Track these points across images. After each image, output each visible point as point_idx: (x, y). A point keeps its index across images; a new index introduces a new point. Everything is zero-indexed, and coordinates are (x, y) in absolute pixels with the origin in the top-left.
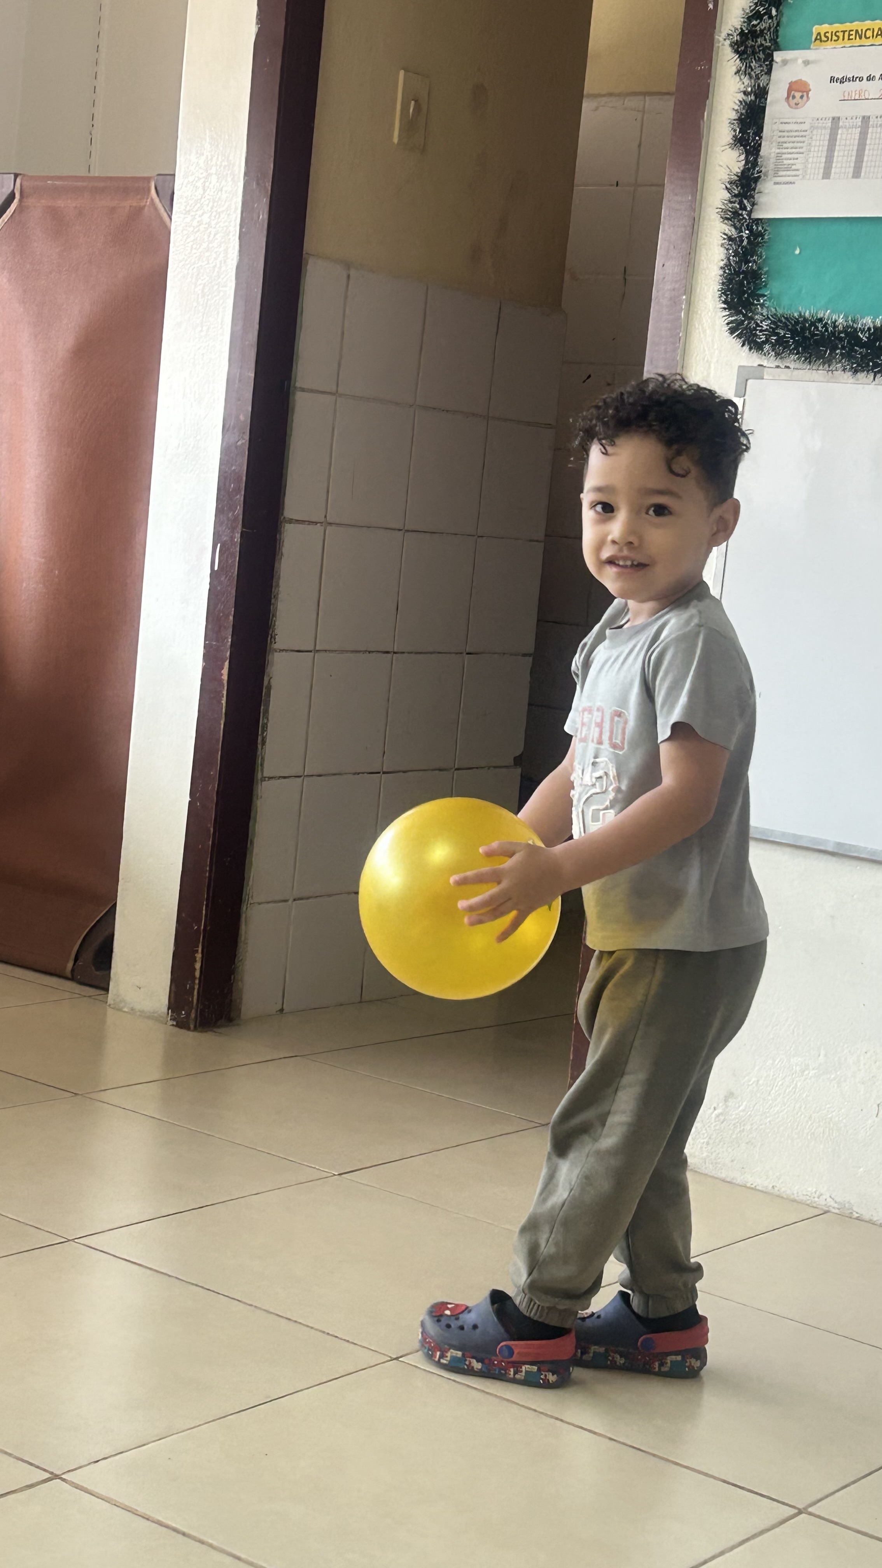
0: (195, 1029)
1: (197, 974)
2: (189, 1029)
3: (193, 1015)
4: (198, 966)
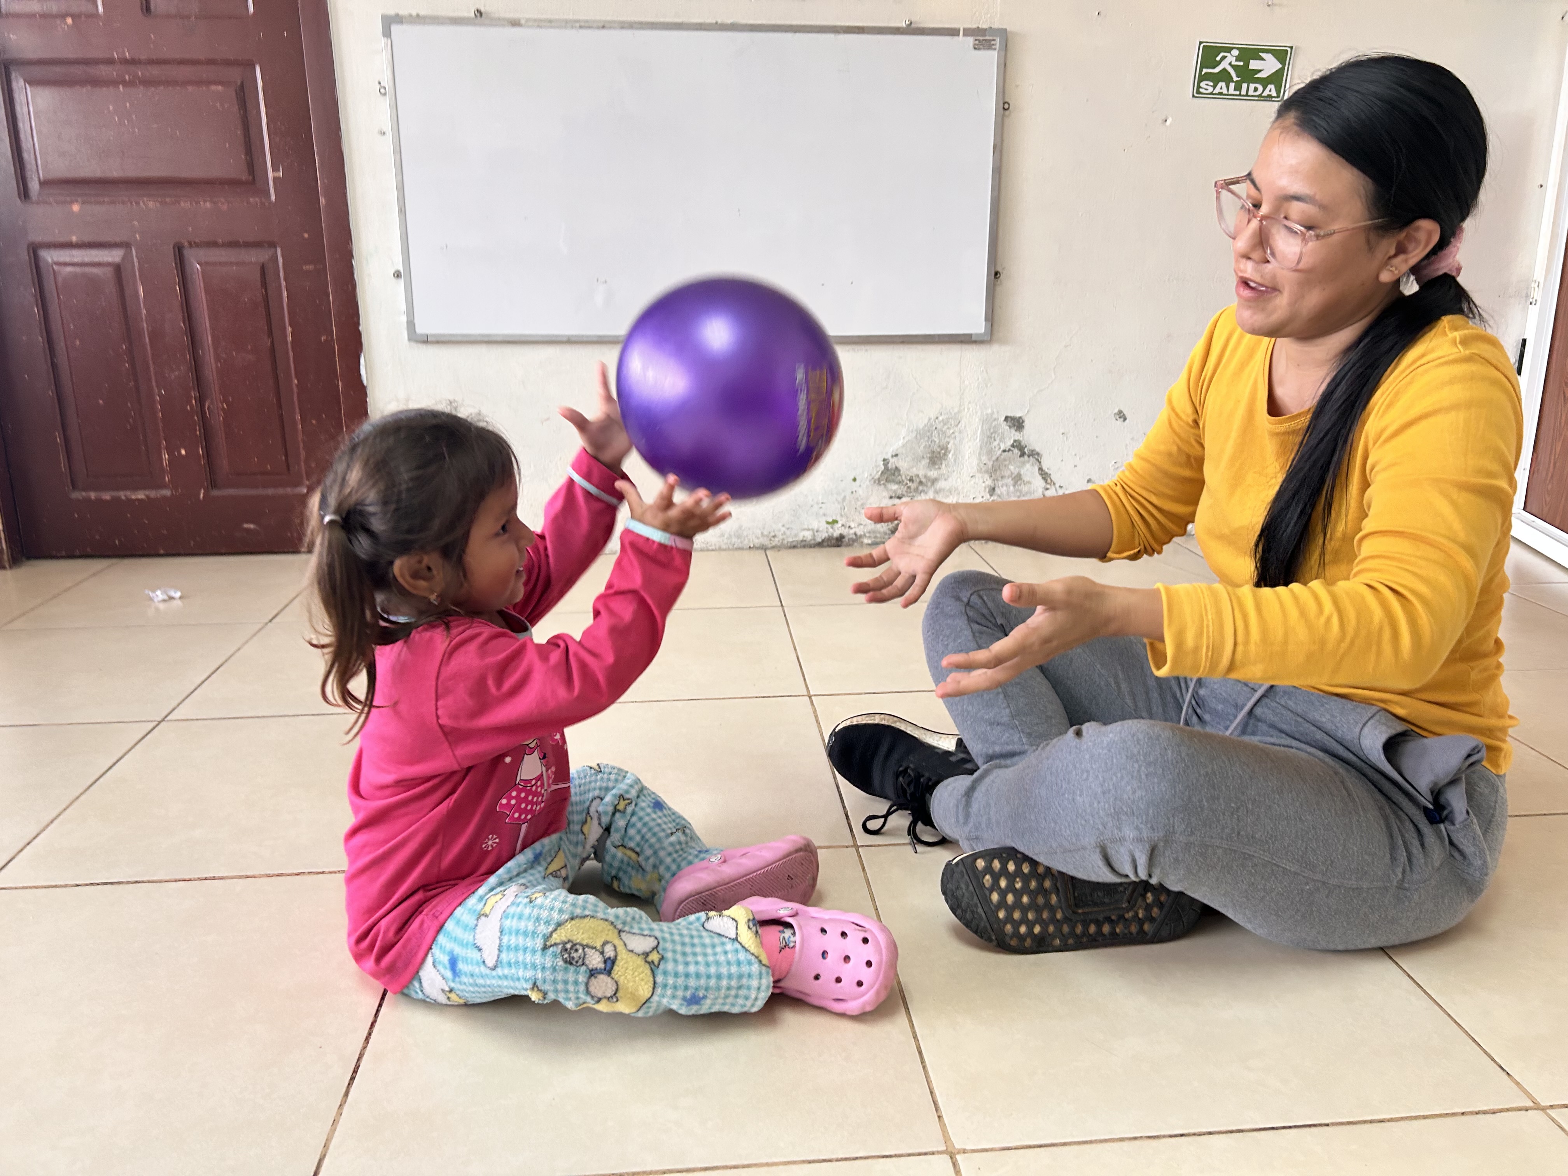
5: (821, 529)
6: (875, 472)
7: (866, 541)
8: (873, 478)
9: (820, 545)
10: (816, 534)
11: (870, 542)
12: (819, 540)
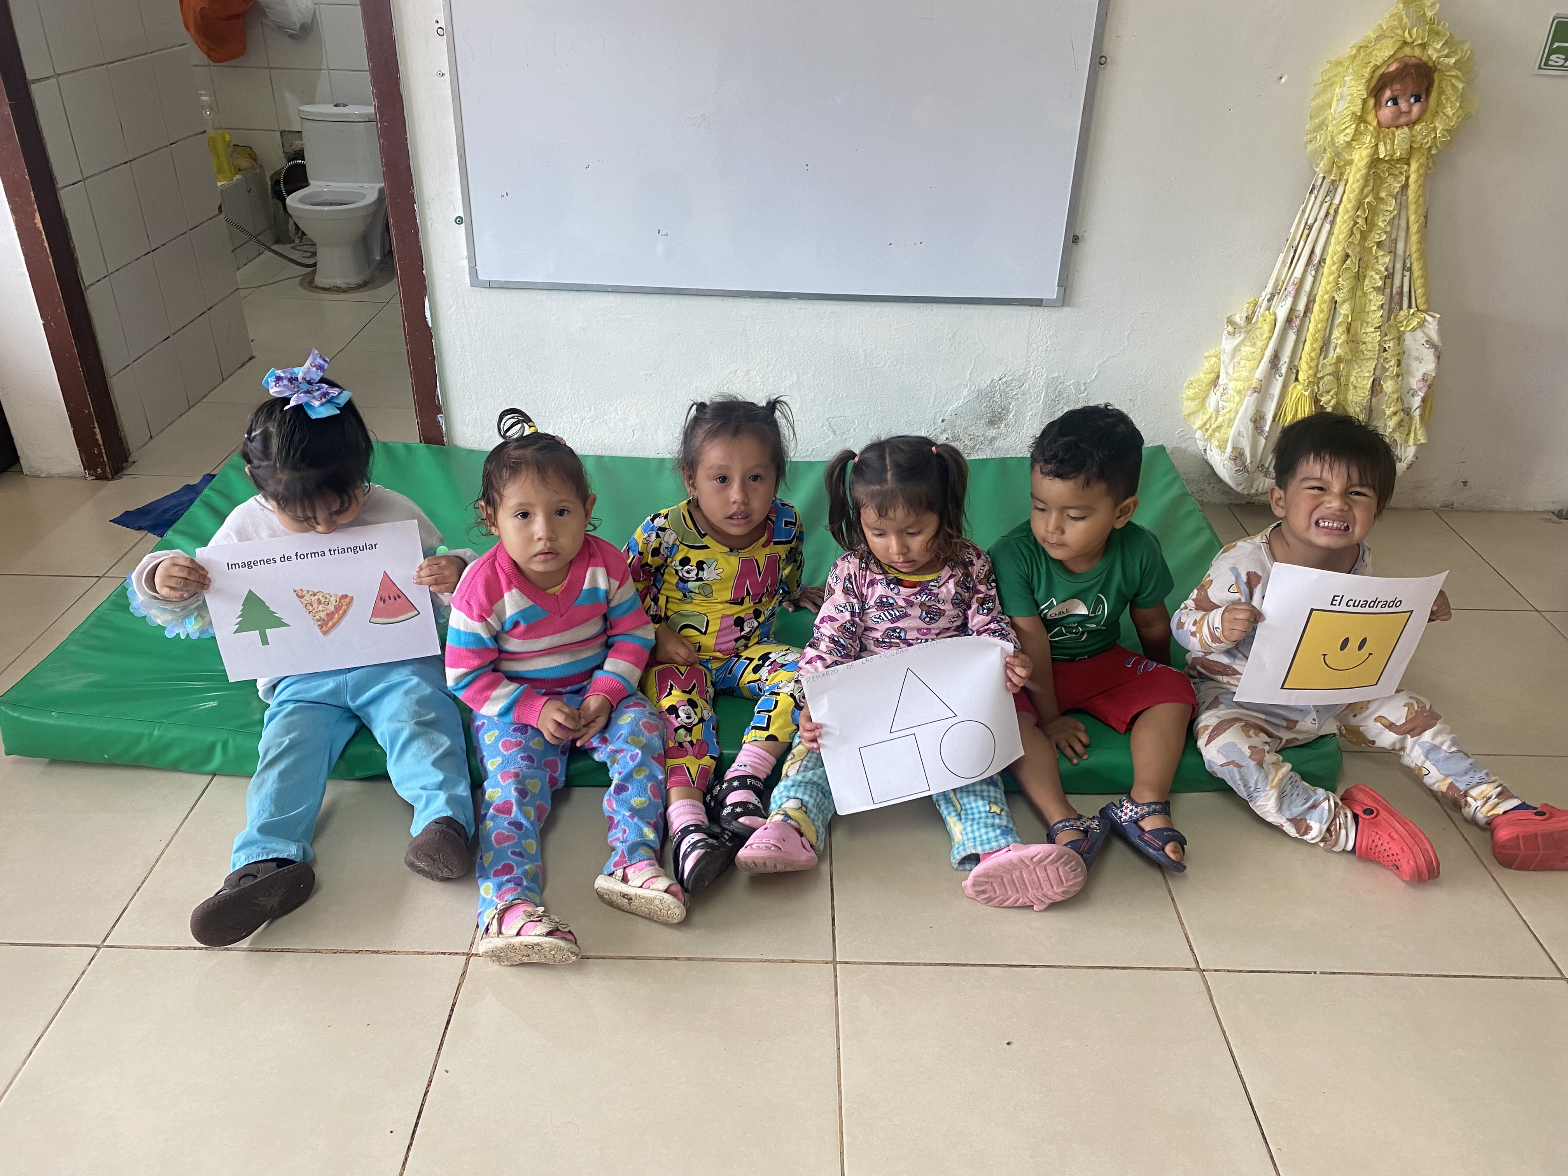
0: (113, 478)
1: (101, 442)
2: (107, 479)
3: (108, 470)
4: (99, 437)
6: (933, 429)
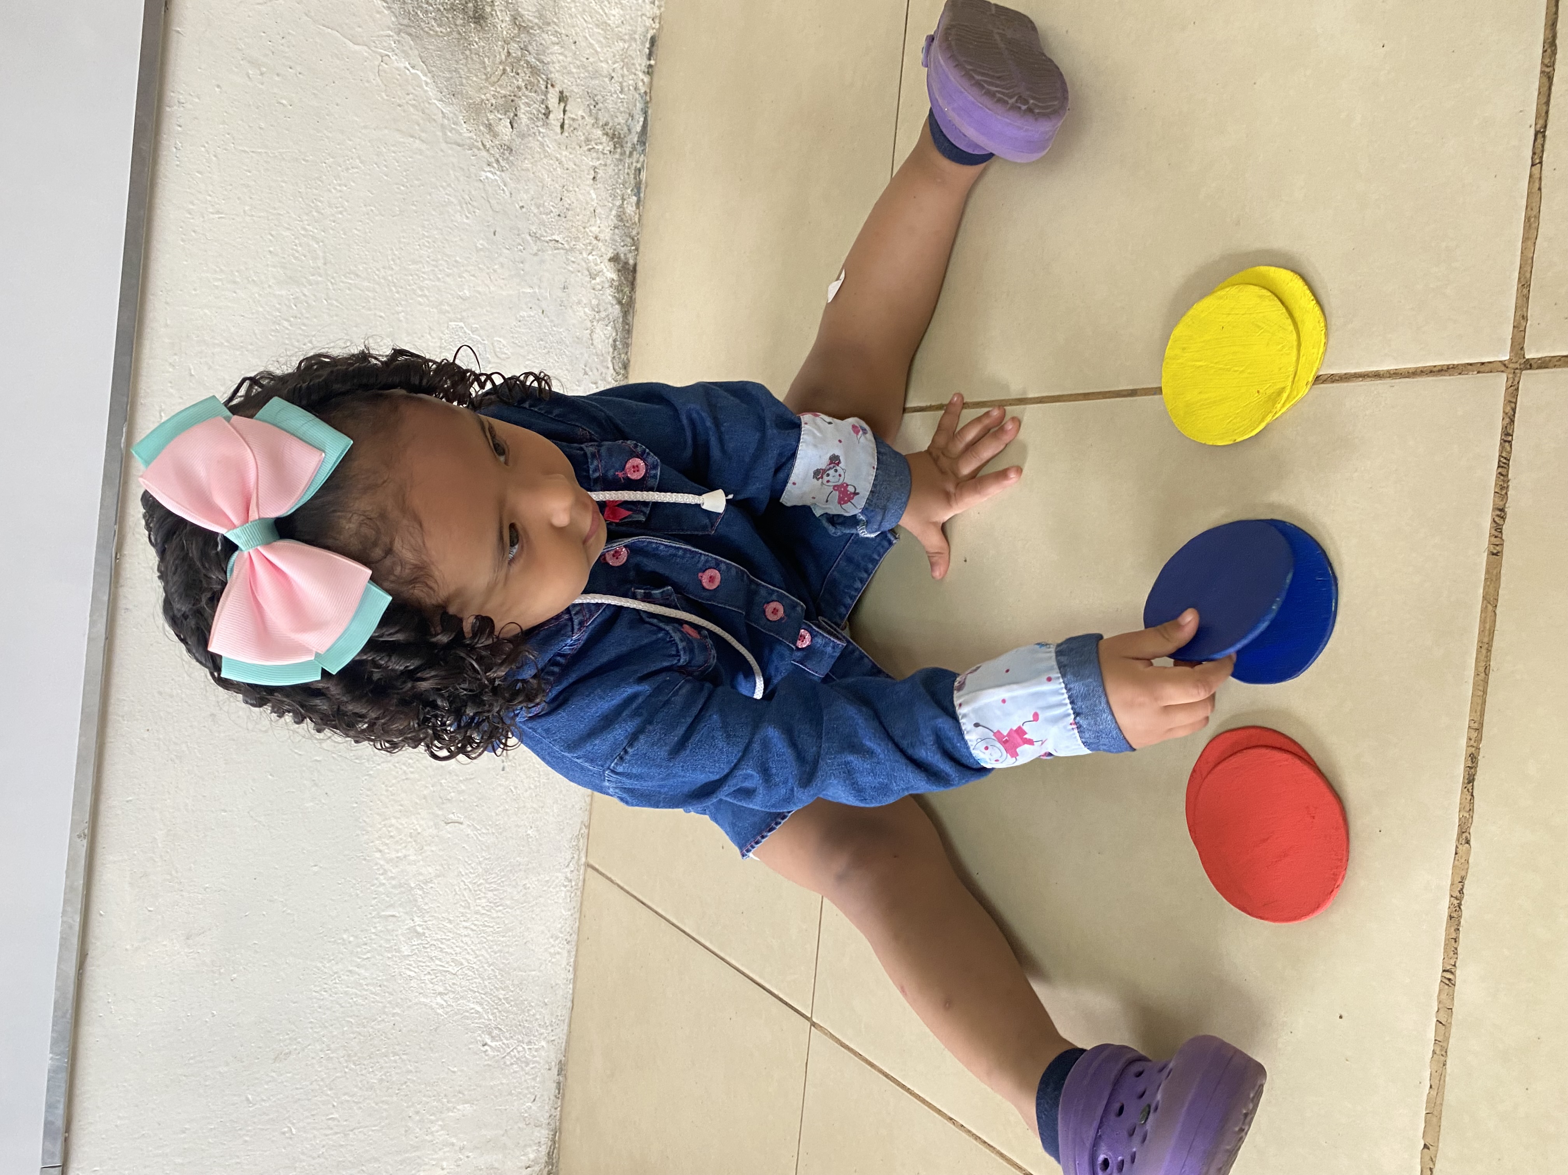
5: (595, 302)
6: (484, 153)
7: (630, 209)
8: (497, 161)
9: (627, 307)
10: (603, 314)
11: (635, 199)
12: (616, 310)
